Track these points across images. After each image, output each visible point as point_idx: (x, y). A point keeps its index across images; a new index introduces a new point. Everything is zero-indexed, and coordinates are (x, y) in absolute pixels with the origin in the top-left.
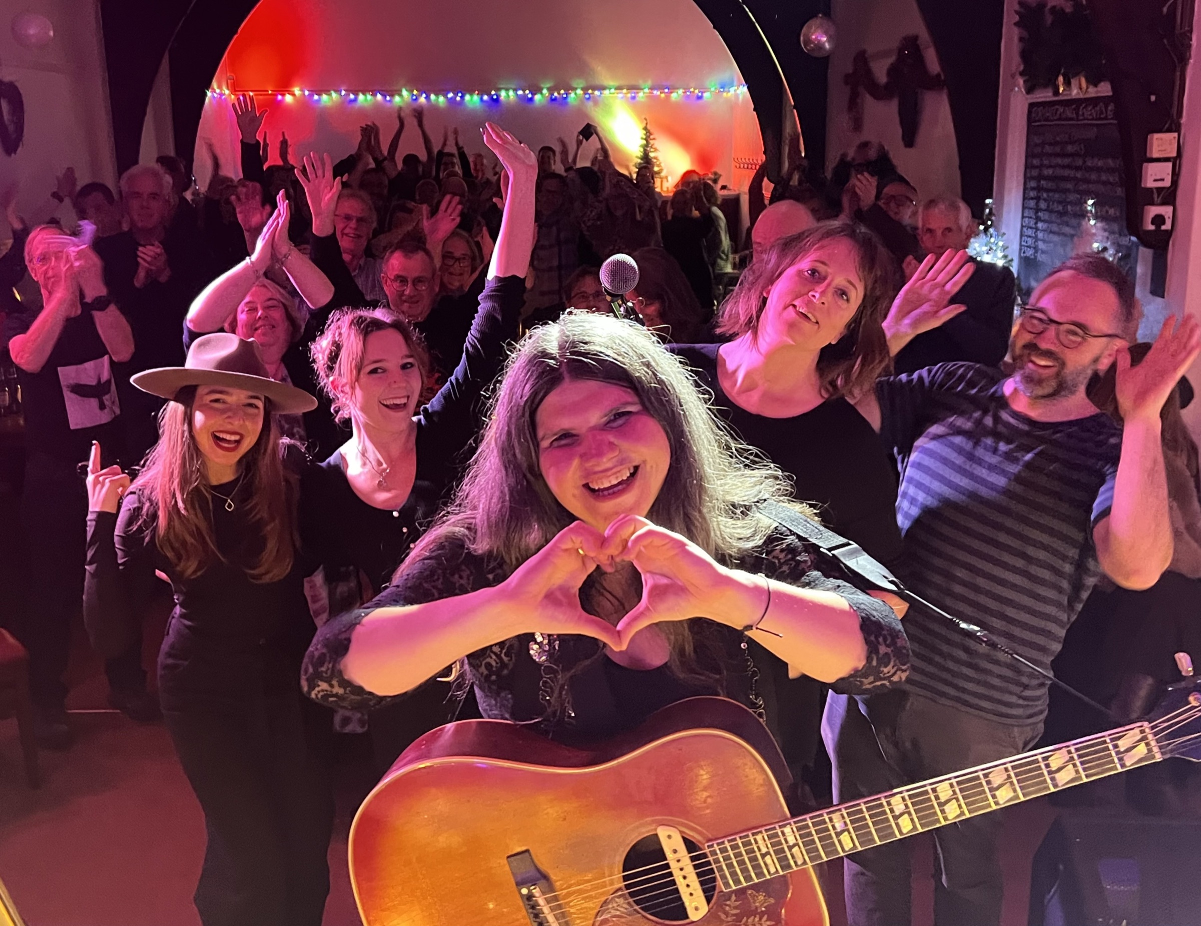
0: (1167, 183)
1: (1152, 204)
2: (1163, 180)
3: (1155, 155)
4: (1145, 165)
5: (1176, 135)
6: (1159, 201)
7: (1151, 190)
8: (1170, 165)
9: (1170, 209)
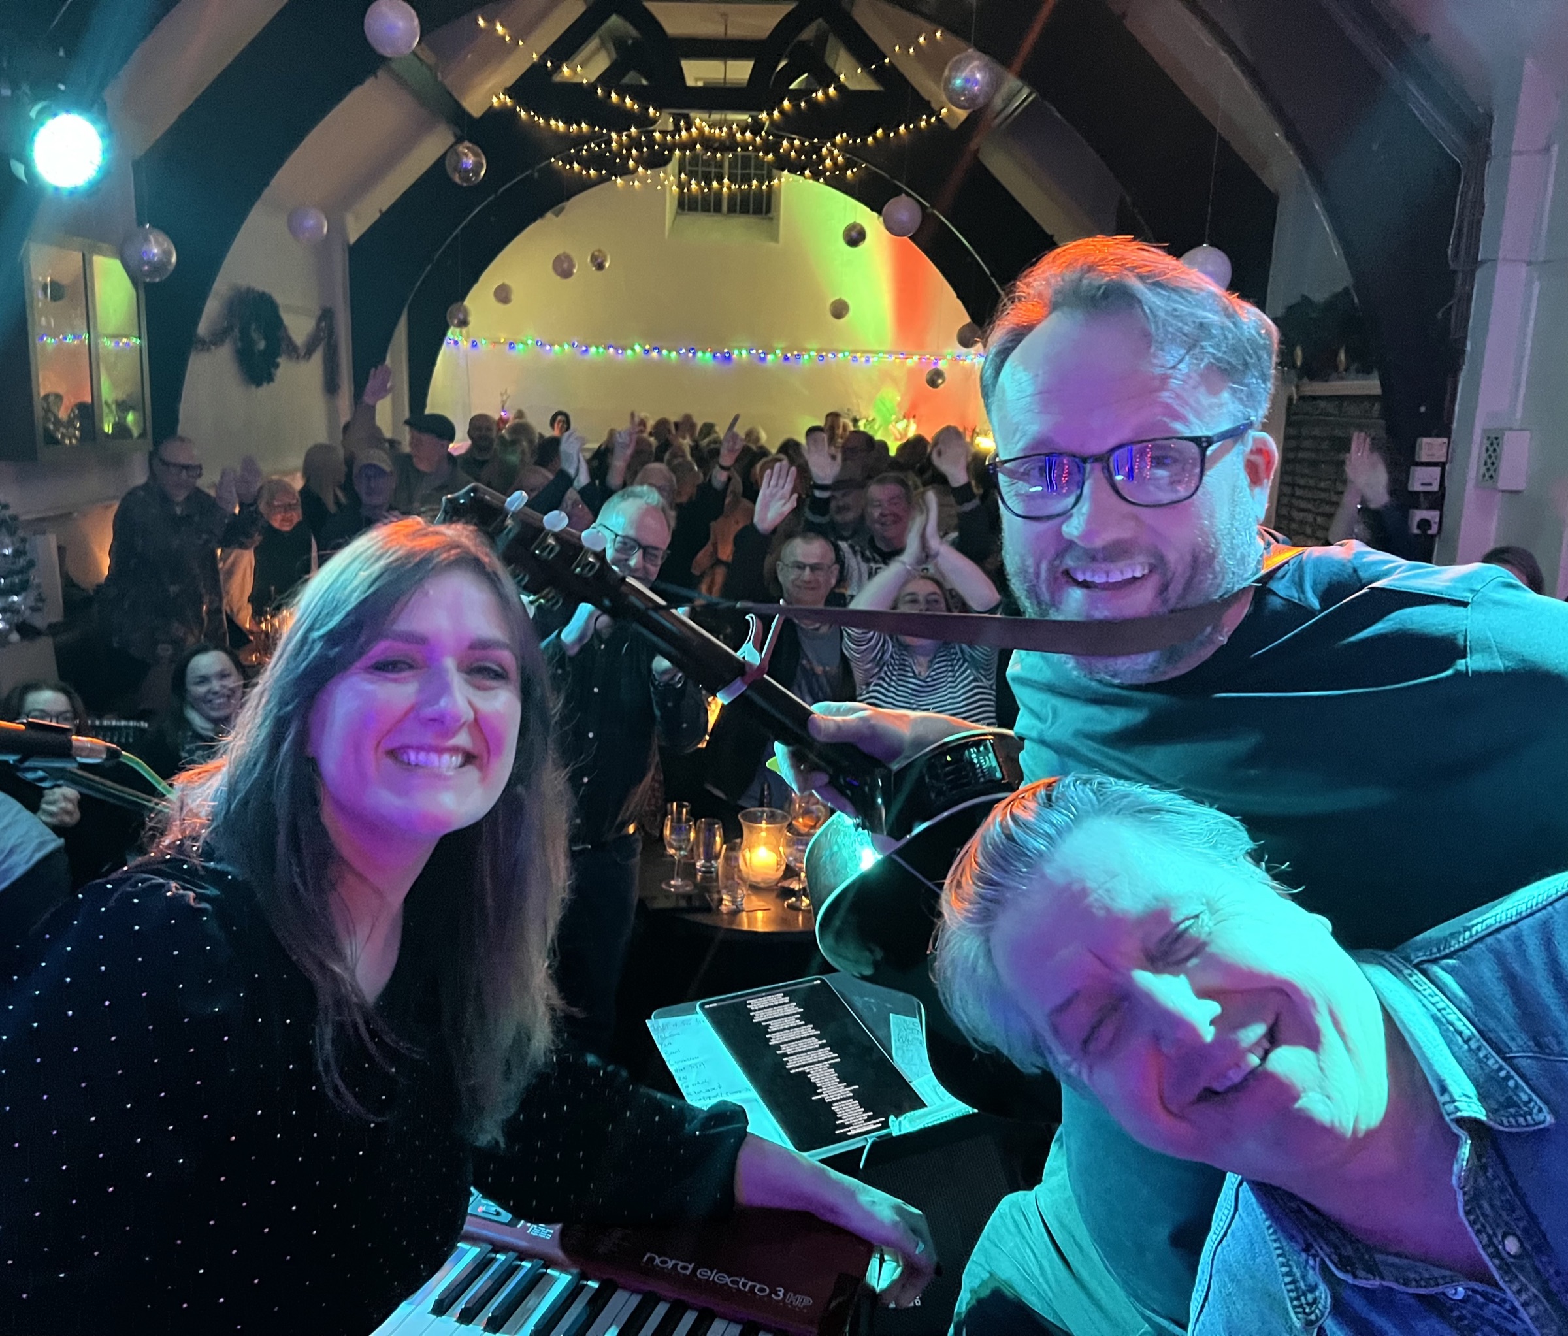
0: (1435, 488)
1: (1418, 507)
2: (1430, 484)
3: (1424, 459)
4: (1412, 468)
5: (1445, 440)
6: (1427, 505)
7: (1418, 493)
8: (1438, 470)
9: (1437, 513)
